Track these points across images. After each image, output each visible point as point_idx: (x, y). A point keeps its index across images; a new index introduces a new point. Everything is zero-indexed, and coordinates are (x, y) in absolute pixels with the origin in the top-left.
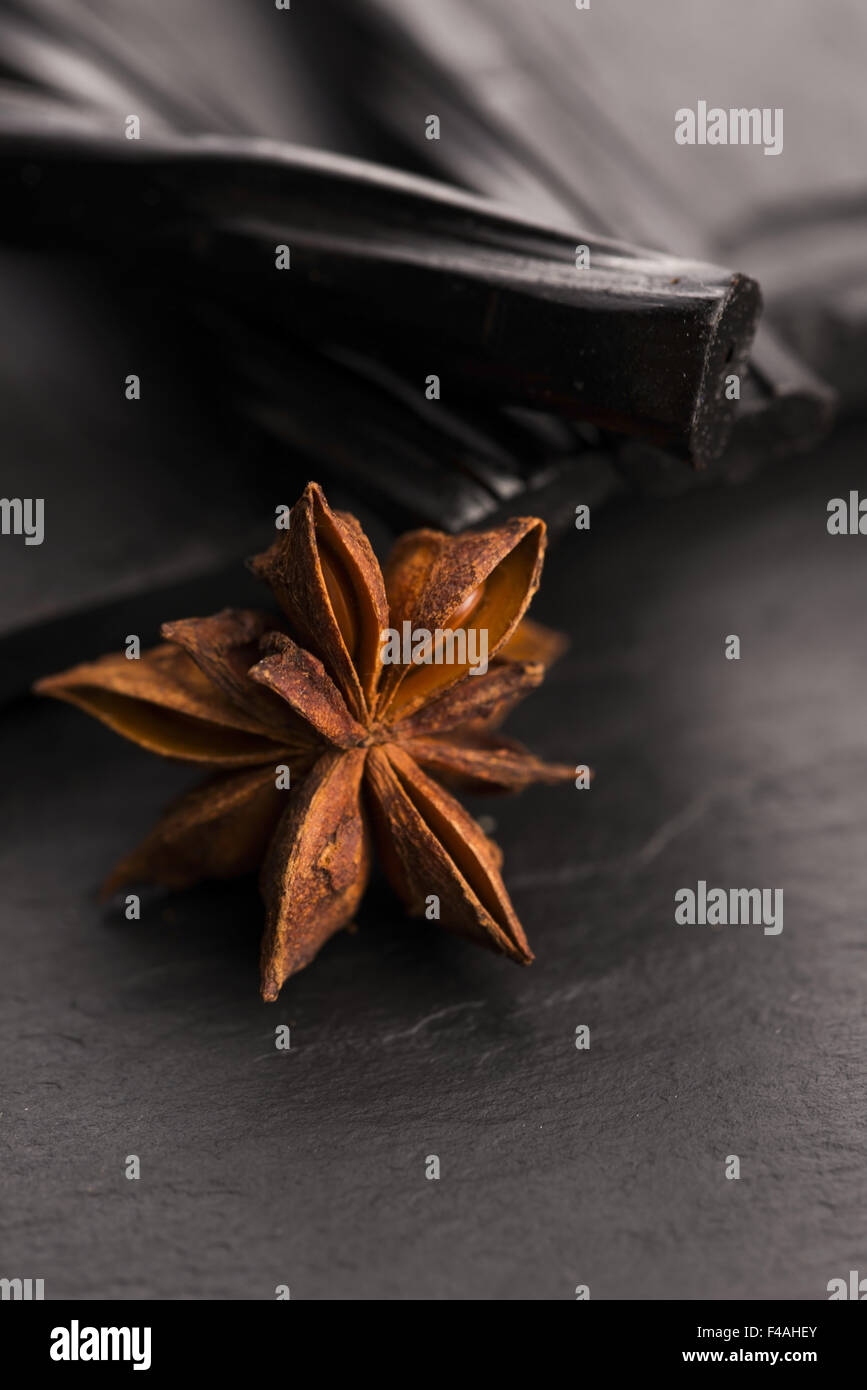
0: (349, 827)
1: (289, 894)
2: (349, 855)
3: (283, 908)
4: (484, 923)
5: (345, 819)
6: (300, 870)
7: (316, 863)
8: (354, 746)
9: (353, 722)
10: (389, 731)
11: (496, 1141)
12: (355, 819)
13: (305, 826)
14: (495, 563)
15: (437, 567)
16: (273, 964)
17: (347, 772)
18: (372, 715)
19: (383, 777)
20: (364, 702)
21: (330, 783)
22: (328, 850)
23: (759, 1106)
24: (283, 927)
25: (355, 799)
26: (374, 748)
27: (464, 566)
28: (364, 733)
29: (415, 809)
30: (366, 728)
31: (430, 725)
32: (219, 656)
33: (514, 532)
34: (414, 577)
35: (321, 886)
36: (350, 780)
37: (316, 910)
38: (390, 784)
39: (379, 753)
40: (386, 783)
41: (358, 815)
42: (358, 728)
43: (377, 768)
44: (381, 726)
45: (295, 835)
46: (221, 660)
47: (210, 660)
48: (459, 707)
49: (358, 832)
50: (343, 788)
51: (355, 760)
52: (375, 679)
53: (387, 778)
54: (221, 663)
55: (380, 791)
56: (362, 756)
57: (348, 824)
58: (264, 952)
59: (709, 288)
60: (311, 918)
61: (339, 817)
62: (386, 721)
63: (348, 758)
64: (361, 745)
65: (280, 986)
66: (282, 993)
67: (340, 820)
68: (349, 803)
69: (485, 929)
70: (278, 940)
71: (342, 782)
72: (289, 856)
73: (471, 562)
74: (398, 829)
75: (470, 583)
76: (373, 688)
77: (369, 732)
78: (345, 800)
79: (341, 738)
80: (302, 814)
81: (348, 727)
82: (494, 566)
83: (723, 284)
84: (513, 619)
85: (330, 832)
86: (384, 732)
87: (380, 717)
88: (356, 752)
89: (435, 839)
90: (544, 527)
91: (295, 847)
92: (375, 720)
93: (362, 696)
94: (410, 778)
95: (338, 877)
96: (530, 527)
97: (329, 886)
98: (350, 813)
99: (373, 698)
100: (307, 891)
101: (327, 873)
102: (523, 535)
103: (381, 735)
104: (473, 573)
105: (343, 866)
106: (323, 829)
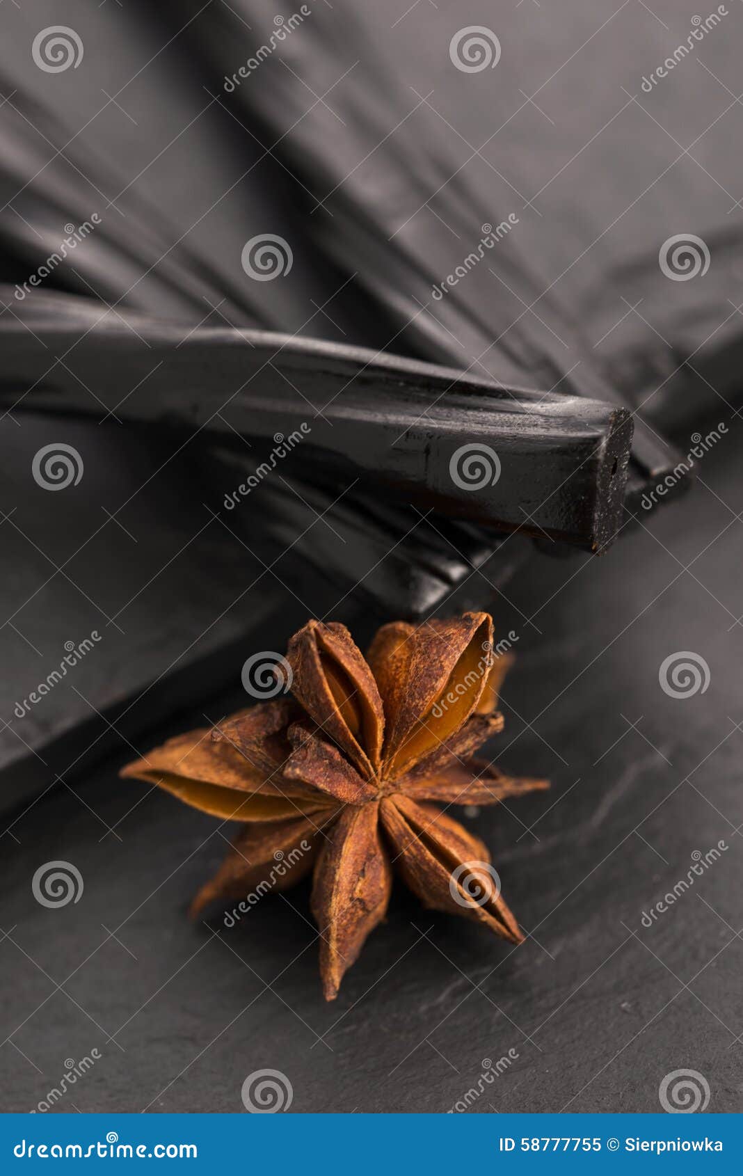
0: (373, 863)
1: (335, 921)
2: (378, 884)
3: (332, 932)
4: (484, 919)
5: (369, 857)
6: (341, 904)
7: (352, 896)
8: (369, 801)
9: (365, 784)
10: (394, 785)
11: (515, 1088)
12: (377, 856)
13: (341, 870)
14: (458, 656)
15: (414, 663)
16: (330, 973)
17: (366, 821)
18: (380, 777)
19: (394, 821)
20: (372, 770)
21: (354, 832)
22: (360, 884)
23: (708, 1032)
24: (333, 946)
25: (375, 840)
26: (384, 799)
27: (434, 660)
28: (375, 791)
29: (421, 843)
30: (377, 787)
31: (423, 775)
32: (259, 747)
33: (469, 628)
34: (397, 668)
35: (358, 910)
36: (369, 827)
37: (356, 927)
38: (399, 824)
39: (388, 803)
40: (396, 825)
41: (379, 851)
42: (371, 789)
43: (388, 814)
44: (387, 783)
45: (334, 878)
46: (260, 750)
47: (252, 751)
48: (443, 759)
49: (381, 865)
50: (365, 834)
51: (371, 811)
52: (378, 751)
53: (396, 821)
54: (260, 752)
55: (393, 832)
56: (376, 807)
57: (372, 861)
58: (322, 963)
59: (592, 427)
60: (353, 933)
61: (365, 856)
62: (390, 779)
63: (366, 810)
64: (374, 800)
65: (338, 988)
66: (339, 993)
67: (366, 858)
68: (370, 845)
69: (485, 923)
70: (331, 955)
71: (363, 829)
72: (331, 896)
73: (440, 657)
74: (409, 858)
75: (441, 676)
76: (378, 758)
77: (378, 789)
78: (368, 843)
79: (359, 799)
80: (337, 860)
81: (364, 790)
82: (457, 659)
83: (603, 422)
84: (477, 694)
85: (360, 869)
86: (390, 786)
87: (385, 777)
88: (371, 805)
89: (439, 865)
90: (491, 619)
91: (335, 887)
92: (382, 780)
93: (370, 766)
94: (414, 819)
95: (370, 901)
96: (480, 623)
97: (364, 909)
98: (372, 852)
99: (378, 765)
100: (349, 916)
101: (361, 900)
102: (476, 629)
103: (388, 789)
104: (442, 667)
105: (373, 892)
106: (354, 869)
